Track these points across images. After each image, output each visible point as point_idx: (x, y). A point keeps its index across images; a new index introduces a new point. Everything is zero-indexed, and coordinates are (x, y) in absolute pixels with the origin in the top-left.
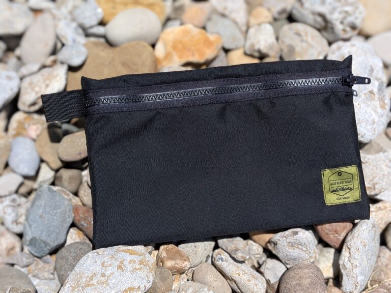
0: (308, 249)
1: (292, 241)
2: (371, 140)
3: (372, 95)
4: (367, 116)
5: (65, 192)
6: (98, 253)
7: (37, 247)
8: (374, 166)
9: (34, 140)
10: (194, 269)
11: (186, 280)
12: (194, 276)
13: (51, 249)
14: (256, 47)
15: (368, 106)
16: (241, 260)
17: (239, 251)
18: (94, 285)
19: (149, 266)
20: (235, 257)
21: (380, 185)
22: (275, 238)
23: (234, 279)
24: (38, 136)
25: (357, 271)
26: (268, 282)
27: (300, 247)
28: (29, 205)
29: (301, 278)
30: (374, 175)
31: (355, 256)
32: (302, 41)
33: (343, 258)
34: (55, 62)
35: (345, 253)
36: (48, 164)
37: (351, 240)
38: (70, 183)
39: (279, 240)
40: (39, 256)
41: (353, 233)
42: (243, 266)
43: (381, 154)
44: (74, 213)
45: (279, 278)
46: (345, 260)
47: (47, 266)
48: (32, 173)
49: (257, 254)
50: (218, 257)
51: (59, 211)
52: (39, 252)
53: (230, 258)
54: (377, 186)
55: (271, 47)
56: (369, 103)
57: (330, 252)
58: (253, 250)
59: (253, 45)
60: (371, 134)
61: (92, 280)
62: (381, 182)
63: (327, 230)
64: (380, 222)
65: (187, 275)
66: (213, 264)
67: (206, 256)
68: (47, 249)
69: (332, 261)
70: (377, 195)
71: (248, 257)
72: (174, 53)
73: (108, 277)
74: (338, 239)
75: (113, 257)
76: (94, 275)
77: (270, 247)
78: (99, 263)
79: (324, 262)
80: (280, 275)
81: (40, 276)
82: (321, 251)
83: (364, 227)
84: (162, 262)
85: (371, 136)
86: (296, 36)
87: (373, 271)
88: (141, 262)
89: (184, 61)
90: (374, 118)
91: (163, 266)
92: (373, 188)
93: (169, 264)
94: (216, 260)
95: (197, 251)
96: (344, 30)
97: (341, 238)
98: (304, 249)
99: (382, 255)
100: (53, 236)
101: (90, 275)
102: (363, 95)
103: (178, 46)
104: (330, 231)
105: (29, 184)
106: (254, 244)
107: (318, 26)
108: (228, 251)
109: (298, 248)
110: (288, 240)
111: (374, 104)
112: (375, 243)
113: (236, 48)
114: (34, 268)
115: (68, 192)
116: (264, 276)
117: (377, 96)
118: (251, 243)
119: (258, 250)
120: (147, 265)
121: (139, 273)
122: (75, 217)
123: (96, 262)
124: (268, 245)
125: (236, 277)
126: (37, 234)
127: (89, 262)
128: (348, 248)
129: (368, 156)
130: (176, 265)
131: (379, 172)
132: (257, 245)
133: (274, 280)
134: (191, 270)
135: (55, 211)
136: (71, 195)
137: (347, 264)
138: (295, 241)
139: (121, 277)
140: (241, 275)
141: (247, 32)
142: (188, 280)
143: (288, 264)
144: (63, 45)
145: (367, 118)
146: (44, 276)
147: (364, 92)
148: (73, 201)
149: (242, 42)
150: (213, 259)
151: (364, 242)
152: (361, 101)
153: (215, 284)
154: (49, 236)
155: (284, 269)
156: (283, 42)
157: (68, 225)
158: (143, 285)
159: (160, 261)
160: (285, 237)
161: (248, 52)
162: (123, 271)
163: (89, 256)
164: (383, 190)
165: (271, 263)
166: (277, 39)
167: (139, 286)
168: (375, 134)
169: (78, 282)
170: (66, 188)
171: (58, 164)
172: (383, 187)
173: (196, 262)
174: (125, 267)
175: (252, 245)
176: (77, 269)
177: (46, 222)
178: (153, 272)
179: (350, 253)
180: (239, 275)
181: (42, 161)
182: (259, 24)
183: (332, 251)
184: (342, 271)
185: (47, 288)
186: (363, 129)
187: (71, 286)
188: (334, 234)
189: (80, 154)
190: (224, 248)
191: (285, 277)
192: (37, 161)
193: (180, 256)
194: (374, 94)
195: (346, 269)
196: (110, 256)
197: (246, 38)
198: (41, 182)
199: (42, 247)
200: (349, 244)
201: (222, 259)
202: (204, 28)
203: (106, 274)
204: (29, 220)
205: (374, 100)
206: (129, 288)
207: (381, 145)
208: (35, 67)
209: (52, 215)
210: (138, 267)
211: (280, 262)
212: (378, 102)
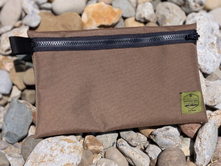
0: (175, 138)
1: (166, 134)
2: (212, 73)
3: (213, 45)
4: (210, 58)
5: (28, 104)
6: (48, 141)
7: (11, 137)
8: (214, 88)
9: (9, 72)
10: (105, 150)
11: (100, 157)
12: (106, 155)
13: (19, 139)
14: (143, 16)
15: (211, 51)
16: (135, 145)
17: (134, 140)
18: (46, 162)
19: (79, 150)
20: (131, 143)
21: (218, 100)
22: (155, 132)
23: (130, 157)
24: (11, 70)
25: (205, 152)
26: (151, 159)
27: (170, 137)
28: (5, 111)
29: (171, 156)
30: (214, 94)
31: (204, 143)
32: (170, 12)
33: (196, 144)
34: (21, 25)
35: (198, 141)
36: (17, 86)
37: (201, 133)
39: (158, 133)
40: (12, 143)
41: (202, 129)
42: (135, 149)
43: (218, 81)
44: (33, 117)
45: (157, 156)
46: (197, 145)
47: (17, 149)
48: (7, 92)
49: (144, 142)
50: (120, 144)
51: (24, 115)
52: (12, 141)
53: (127, 144)
54: (216, 101)
55: (151, 16)
56: (211, 50)
57: (188, 140)
58: (141, 139)
59: (140, 15)
60: (213, 69)
61: (44, 158)
62: (218, 98)
65: (101, 154)
66: (117, 147)
67: (113, 143)
68: (17, 139)
69: (189, 146)
70: (215, 105)
71: (139, 144)
72: (93, 19)
73: (54, 157)
74: (193, 133)
75: (57, 144)
76: (46, 155)
77: (152, 137)
78: (49, 148)
79: (184, 146)
80: (158, 155)
81: (13, 155)
82: (182, 140)
83: (209, 125)
84: (86, 146)
85: (213, 70)
86: (166, 10)
87: (214, 152)
88: (74, 148)
89: (99, 24)
90: (214, 59)
91: (87, 149)
92: (213, 101)
93: (91, 147)
94: (119, 145)
95: (107, 139)
96: (196, 6)
97: (195, 132)
98: (173, 139)
100: (20, 131)
101: (43, 155)
102: (208, 45)
103: (95, 15)
105: (6, 99)
106: (142, 135)
107: (179, 4)
108: (127, 140)
109: (169, 138)
110: (163, 133)
111: (214, 51)
112: (216, 135)
113: (131, 17)
114: (9, 150)
115: (29, 104)
116: (148, 155)
117: (216, 46)
118: (140, 135)
119: (144, 139)
120: (78, 149)
121: (73, 154)
122: (33, 119)
123: (47, 147)
124: (151, 136)
125: (131, 156)
126: (10, 130)
127: (43, 147)
128: (200, 138)
129: (210, 82)
130: (95, 149)
131: (217, 92)
132: (144, 136)
133: (154, 158)
134: (104, 151)
135: (21, 116)
136: (31, 105)
137: (199, 148)
138: (167, 134)
139: (62, 157)
140: (135, 154)
141: (136, 7)
142: (102, 157)
143: (162, 148)
144: (26, 14)
145: (211, 59)
146: (15, 156)
147: (208, 43)
148: (33, 109)
149: (134, 13)
150: (117, 145)
152: (207, 48)
153: (119, 160)
154: (18, 131)
155: (160, 151)
156: (158, 13)
157: (30, 124)
158: (75, 162)
159: (85, 146)
160: (161, 131)
161: (138, 19)
162: (63, 153)
163: (42, 143)
164: (219, 103)
165: (152, 147)
166: (155, 11)
167: (73, 163)
168: (215, 68)
169: (36, 159)
171: (23, 87)
172: (220, 101)
173: (107, 146)
174: (65, 151)
175: (141, 136)
176: (35, 151)
177: (16, 122)
178: (81, 154)
179: (201, 141)
180: (133, 155)
181: (13, 85)
182: (144, 3)
183: (189, 140)
184: (196, 152)
185: (16, 163)
186: (208, 66)
187: (31, 162)
188: (190, 130)
190: (124, 138)
191: (161, 155)
192: (11, 84)
193: (97, 143)
194: (214, 45)
195: (198, 151)
196: (55, 143)
197: (136, 11)
198: (13, 98)
199: (13, 138)
200: (200, 136)
201: (123, 145)
202: (111, 4)
203: (53, 155)
204: (6, 121)
205: (214, 48)
206: (67, 164)
207: (218, 75)
208: (9, 28)
209: (19, 118)
210: (72, 151)
211: (157, 147)
212: (216, 50)
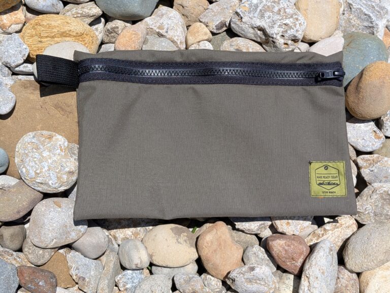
38: (11, 241)
63: (283, 258)
64: (337, 240)
99: (341, 276)
104: (286, 259)
151: (322, 269)
170: (8, 248)
189: (18, 212)
